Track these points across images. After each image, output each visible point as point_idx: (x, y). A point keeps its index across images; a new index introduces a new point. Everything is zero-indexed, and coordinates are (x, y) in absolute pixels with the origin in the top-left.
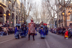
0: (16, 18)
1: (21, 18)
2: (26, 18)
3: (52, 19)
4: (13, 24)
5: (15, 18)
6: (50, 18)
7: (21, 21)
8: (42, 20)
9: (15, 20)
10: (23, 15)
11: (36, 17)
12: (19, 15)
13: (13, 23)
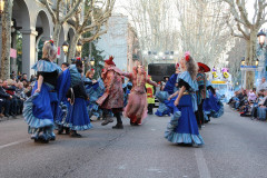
0: (39, 30)
1: (66, 27)
2: (97, 28)
3: (247, 37)
4: (19, 63)
5: (33, 28)
6: (236, 32)
7: (65, 48)
8: (187, 39)
9: (33, 39)
10: (76, 11)
11: (155, 23)
12: (57, 11)
13: (20, 56)
